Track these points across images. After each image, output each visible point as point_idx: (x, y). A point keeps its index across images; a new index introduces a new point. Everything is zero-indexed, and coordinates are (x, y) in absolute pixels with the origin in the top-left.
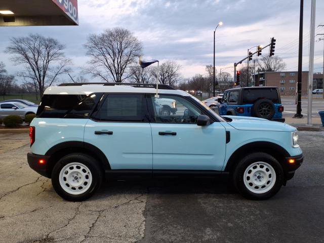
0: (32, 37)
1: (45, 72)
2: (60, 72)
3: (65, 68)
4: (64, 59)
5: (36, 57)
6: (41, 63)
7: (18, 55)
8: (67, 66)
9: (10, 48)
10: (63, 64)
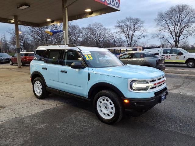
0: (127, 19)
1: (132, 38)
2: (141, 37)
3: (143, 34)
4: (143, 29)
5: (128, 30)
6: (131, 33)
7: (119, 30)
8: (145, 34)
9: (116, 26)
10: (142, 33)
